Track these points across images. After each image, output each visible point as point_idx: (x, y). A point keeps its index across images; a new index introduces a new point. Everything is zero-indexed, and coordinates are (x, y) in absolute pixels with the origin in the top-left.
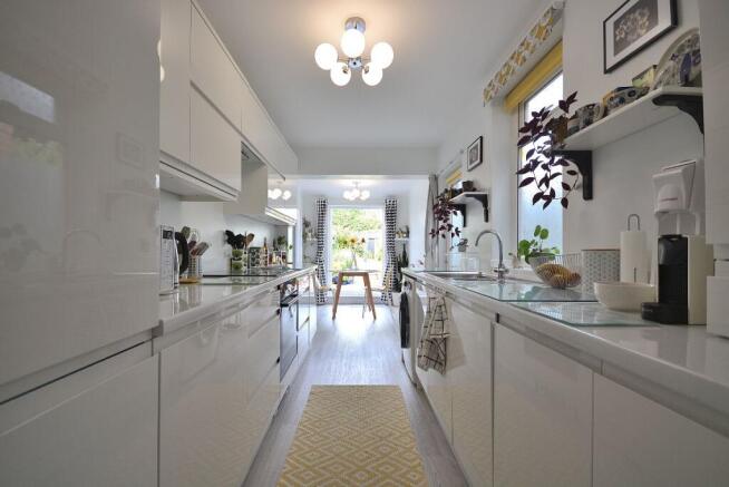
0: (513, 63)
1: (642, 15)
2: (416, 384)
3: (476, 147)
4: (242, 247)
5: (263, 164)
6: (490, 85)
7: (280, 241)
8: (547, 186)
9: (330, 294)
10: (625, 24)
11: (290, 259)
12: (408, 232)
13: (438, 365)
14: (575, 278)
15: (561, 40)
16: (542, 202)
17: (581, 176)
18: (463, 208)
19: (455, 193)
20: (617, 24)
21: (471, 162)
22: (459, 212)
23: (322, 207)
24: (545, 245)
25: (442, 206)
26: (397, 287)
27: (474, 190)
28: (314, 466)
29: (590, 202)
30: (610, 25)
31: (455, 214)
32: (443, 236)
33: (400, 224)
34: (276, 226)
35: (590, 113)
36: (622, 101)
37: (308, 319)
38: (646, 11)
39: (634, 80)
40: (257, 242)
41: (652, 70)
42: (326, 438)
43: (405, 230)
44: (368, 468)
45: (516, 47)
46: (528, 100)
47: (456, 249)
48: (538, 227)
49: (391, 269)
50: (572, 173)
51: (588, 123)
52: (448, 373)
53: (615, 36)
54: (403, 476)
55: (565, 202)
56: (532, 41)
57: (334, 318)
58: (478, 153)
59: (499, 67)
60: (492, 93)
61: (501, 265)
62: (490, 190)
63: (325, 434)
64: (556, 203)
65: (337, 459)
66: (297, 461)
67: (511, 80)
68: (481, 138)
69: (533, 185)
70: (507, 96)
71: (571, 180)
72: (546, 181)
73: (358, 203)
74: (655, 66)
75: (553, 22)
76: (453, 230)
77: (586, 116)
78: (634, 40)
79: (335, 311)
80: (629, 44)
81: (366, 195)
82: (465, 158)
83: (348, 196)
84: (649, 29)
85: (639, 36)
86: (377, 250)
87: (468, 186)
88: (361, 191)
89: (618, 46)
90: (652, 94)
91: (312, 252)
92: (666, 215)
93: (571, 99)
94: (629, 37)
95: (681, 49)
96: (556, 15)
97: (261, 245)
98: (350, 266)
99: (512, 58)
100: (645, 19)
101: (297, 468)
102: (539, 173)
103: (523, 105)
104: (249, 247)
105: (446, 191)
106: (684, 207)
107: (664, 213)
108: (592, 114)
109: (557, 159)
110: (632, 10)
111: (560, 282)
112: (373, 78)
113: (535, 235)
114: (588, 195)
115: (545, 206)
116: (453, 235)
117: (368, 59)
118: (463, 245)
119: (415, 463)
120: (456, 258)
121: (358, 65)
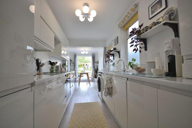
0: (126, 18)
1: (158, 5)
2: (103, 101)
3: (116, 39)
4: (54, 65)
5: (60, 42)
6: (120, 23)
7: (64, 64)
8: (136, 47)
9: (78, 79)
10: (154, 7)
11: (67, 70)
12: (98, 63)
13: (110, 95)
14: (144, 70)
15: (138, 12)
16: (135, 51)
17: (144, 45)
18: (113, 55)
19: (111, 51)
20: (152, 8)
21: (115, 43)
22: (112, 56)
23: (75, 56)
24: (135, 63)
25: (108, 55)
26: (96, 77)
27: (116, 50)
28: (77, 125)
29: (146, 51)
30: (150, 8)
31: (111, 56)
32: (108, 62)
33: (96, 60)
34: (63, 60)
35: (147, 28)
36: (155, 25)
37: (73, 85)
38: (159, 4)
39: (157, 20)
40: (58, 64)
41: (161, 18)
42: (80, 117)
43: (97, 62)
44: (92, 124)
45: (126, 14)
46: (129, 28)
47: (112, 65)
48: (133, 59)
49: (94, 72)
50: (142, 44)
51: (146, 31)
52: (113, 96)
53: (152, 10)
54: (102, 125)
55: (140, 51)
56: (131, 12)
57: (79, 85)
58: (117, 41)
59: (122, 19)
60: (120, 25)
61: (124, 69)
62: (120, 50)
63: (79, 116)
64: (138, 52)
65: (83, 122)
66: (72, 124)
67: (125, 22)
68: (118, 37)
69: (133, 47)
70: (124, 27)
71: (142, 46)
72: (136, 46)
73: (85, 55)
74: (162, 17)
75: (136, 7)
76: (111, 61)
77: (146, 29)
78: (156, 11)
79: (79, 84)
80: (155, 12)
81: (87, 53)
82: (113, 42)
83: (82, 53)
84: (160, 8)
85: (158, 10)
86: (89, 68)
87: (115, 49)
88: (86, 52)
89: (152, 13)
90: (162, 23)
91: (72, 68)
92: (167, 52)
93: (142, 25)
94: (155, 11)
95: (169, 12)
96: (136, 6)
97: (59, 65)
98: (83, 72)
99: (125, 17)
100: (159, 6)
101: (72, 126)
102: (135, 44)
103: (128, 29)
104: (56, 65)
105: (109, 51)
106: (172, 49)
107: (167, 51)
108: (147, 29)
109: (139, 40)
110: (156, 4)
111: (141, 71)
112: (91, 19)
113: (132, 61)
114: (146, 49)
115: (136, 52)
116: (111, 62)
117: (90, 14)
118: (114, 64)
119: (105, 121)
120: (112, 68)
121: (87, 15)
